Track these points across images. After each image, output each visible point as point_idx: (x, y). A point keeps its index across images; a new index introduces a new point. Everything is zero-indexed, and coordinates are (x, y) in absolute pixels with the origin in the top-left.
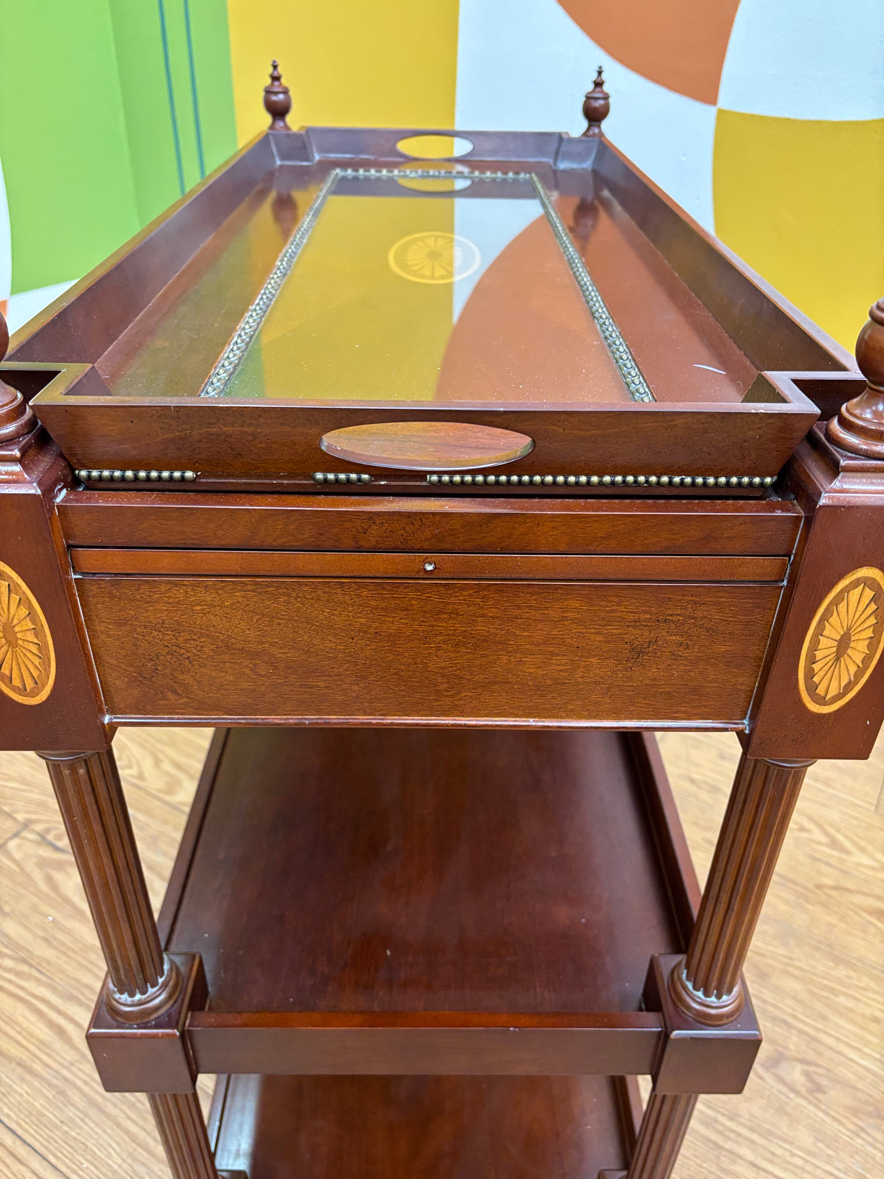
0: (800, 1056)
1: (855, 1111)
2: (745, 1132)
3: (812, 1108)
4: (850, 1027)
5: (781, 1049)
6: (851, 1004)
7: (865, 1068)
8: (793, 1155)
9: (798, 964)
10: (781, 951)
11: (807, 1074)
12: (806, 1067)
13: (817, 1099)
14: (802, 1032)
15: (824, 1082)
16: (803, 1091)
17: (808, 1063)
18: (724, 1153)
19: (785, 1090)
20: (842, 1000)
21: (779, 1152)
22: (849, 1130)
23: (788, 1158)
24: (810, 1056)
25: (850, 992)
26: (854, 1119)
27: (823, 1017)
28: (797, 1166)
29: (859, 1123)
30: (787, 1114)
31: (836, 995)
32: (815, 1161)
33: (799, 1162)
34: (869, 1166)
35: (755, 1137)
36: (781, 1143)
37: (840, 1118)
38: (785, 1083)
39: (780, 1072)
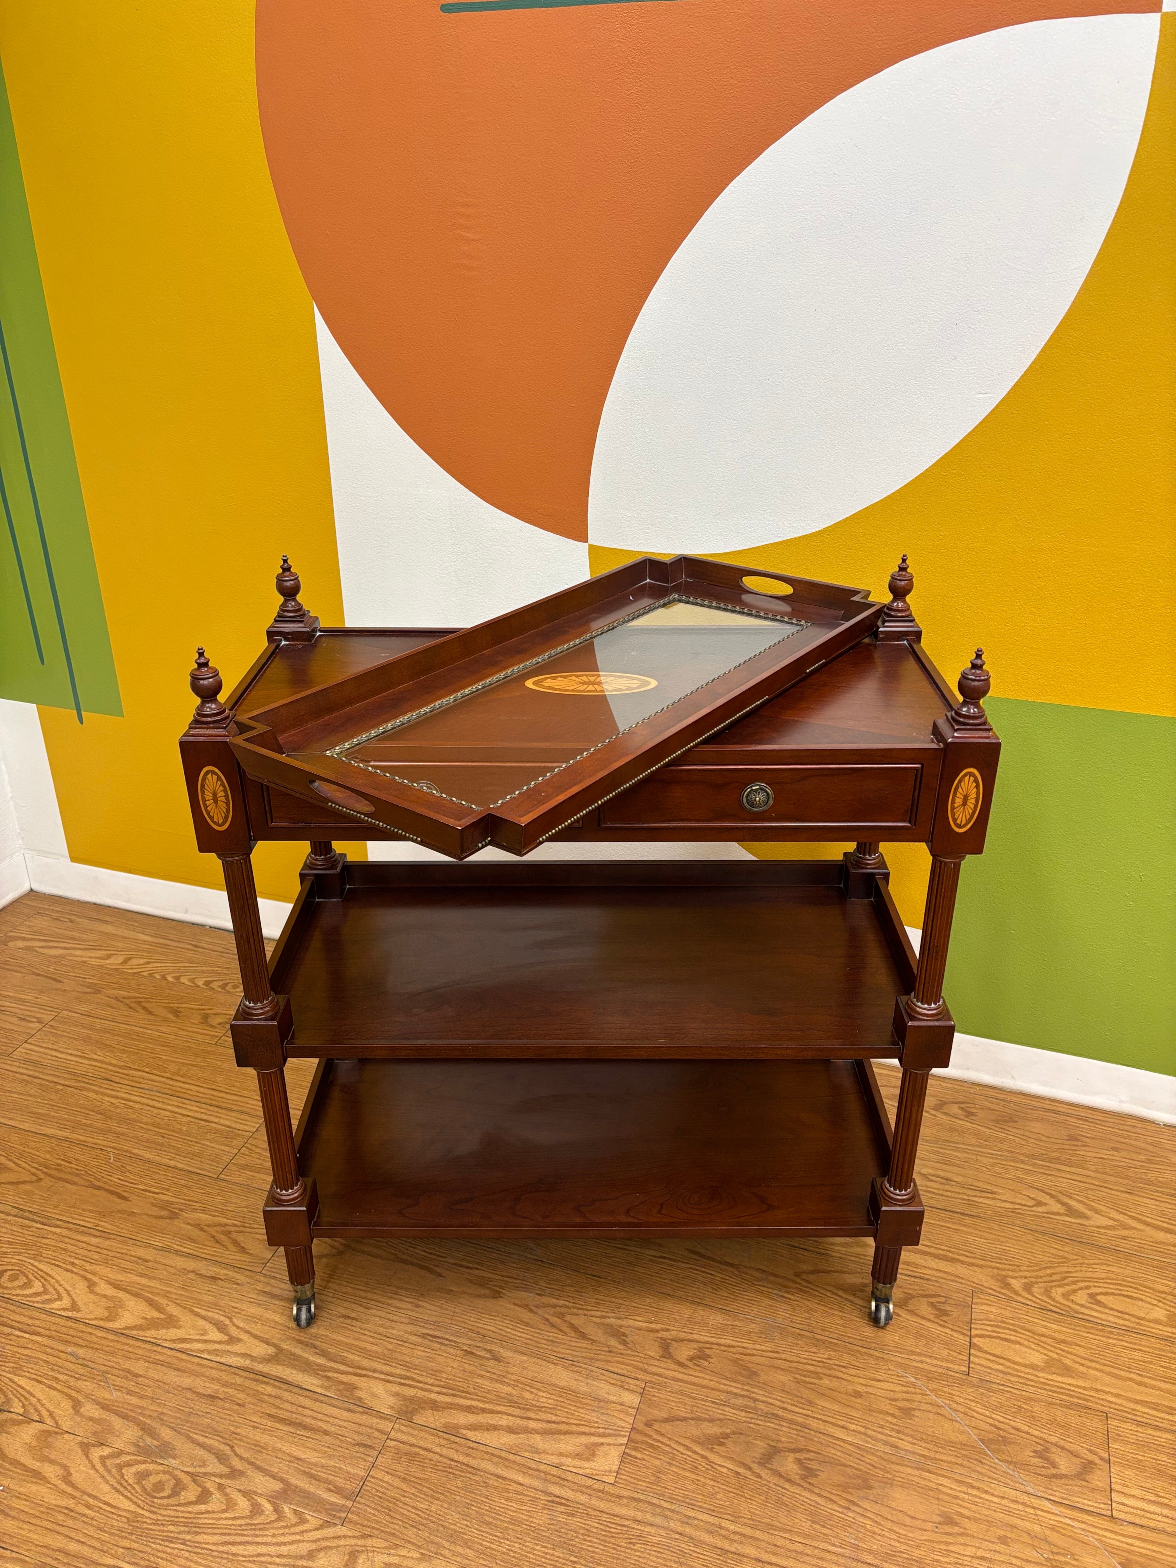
0: (792, 1447)
1: (845, 1487)
2: (748, 1531)
3: (806, 1494)
4: (835, 1407)
5: (774, 1444)
6: (835, 1384)
7: (851, 1444)
8: (793, 1542)
9: (783, 1356)
10: (768, 1346)
11: (799, 1462)
12: (797, 1455)
13: (810, 1483)
14: (792, 1422)
15: (814, 1465)
16: (797, 1479)
17: (800, 1451)
18: (731, 1555)
19: (781, 1482)
20: (826, 1382)
21: (780, 1542)
22: (841, 1506)
23: (790, 1546)
24: (802, 1443)
25: (832, 1372)
26: (844, 1495)
27: (810, 1403)
28: (796, 1552)
29: (850, 1497)
30: (783, 1504)
31: (820, 1379)
32: (814, 1544)
33: (799, 1548)
34: (860, 1535)
35: (758, 1534)
36: (781, 1534)
37: (832, 1497)
38: (780, 1475)
39: (775, 1466)
